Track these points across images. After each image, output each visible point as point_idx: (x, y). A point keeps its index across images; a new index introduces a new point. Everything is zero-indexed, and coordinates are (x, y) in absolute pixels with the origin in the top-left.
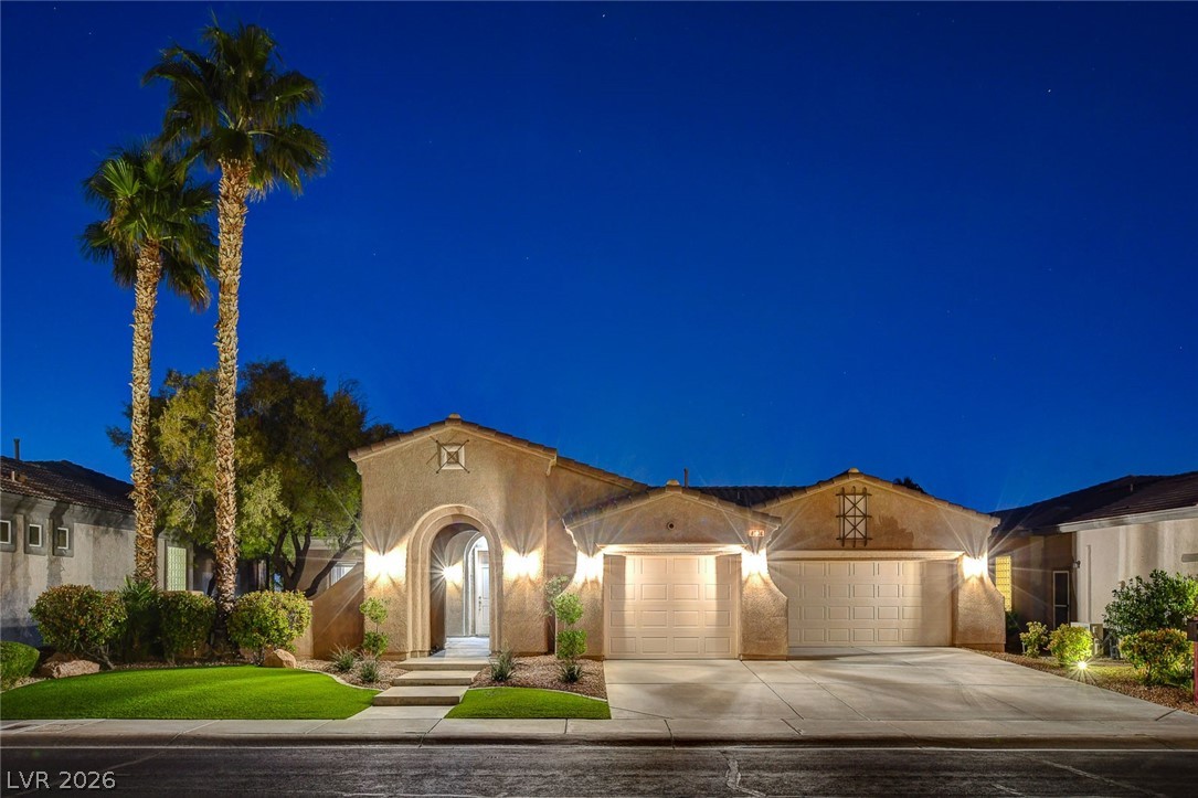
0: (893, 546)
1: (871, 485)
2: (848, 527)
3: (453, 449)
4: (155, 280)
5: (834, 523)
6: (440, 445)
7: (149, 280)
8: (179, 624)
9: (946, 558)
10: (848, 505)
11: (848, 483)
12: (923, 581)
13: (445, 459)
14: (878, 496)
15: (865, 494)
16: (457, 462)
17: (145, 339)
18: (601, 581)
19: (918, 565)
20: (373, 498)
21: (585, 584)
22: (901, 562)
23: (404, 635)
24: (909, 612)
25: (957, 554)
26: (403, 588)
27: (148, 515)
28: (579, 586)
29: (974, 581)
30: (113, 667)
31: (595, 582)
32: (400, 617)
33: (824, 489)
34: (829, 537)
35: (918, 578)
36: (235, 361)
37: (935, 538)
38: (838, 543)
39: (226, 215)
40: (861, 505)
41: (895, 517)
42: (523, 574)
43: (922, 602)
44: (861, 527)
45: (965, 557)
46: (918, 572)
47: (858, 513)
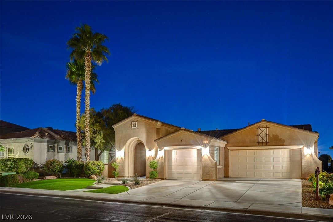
0: (277, 144)
1: (269, 124)
2: (260, 139)
3: (134, 123)
4: (81, 88)
5: (256, 138)
6: (132, 122)
7: (79, 88)
8: (74, 169)
9: (297, 148)
10: (260, 131)
11: (261, 124)
12: (290, 156)
13: (133, 125)
14: (271, 128)
15: (267, 127)
16: (135, 126)
17: (78, 102)
18: (164, 157)
19: (289, 151)
20: (118, 137)
21: (160, 158)
22: (282, 150)
23: (124, 172)
24: (285, 167)
25: (301, 147)
26: (124, 159)
27: (79, 143)
28: (158, 159)
29: (308, 156)
30: (61, 178)
31: (162, 157)
32: (123, 167)
33: (252, 127)
34: (254, 142)
35: (289, 155)
36: (89, 105)
37: (293, 141)
38: (257, 144)
39: (86, 71)
40: (265, 131)
41: (278, 135)
42: (151, 156)
43: (290, 163)
44: (265, 139)
45: (305, 147)
46: (289, 153)
47: (264, 134)
